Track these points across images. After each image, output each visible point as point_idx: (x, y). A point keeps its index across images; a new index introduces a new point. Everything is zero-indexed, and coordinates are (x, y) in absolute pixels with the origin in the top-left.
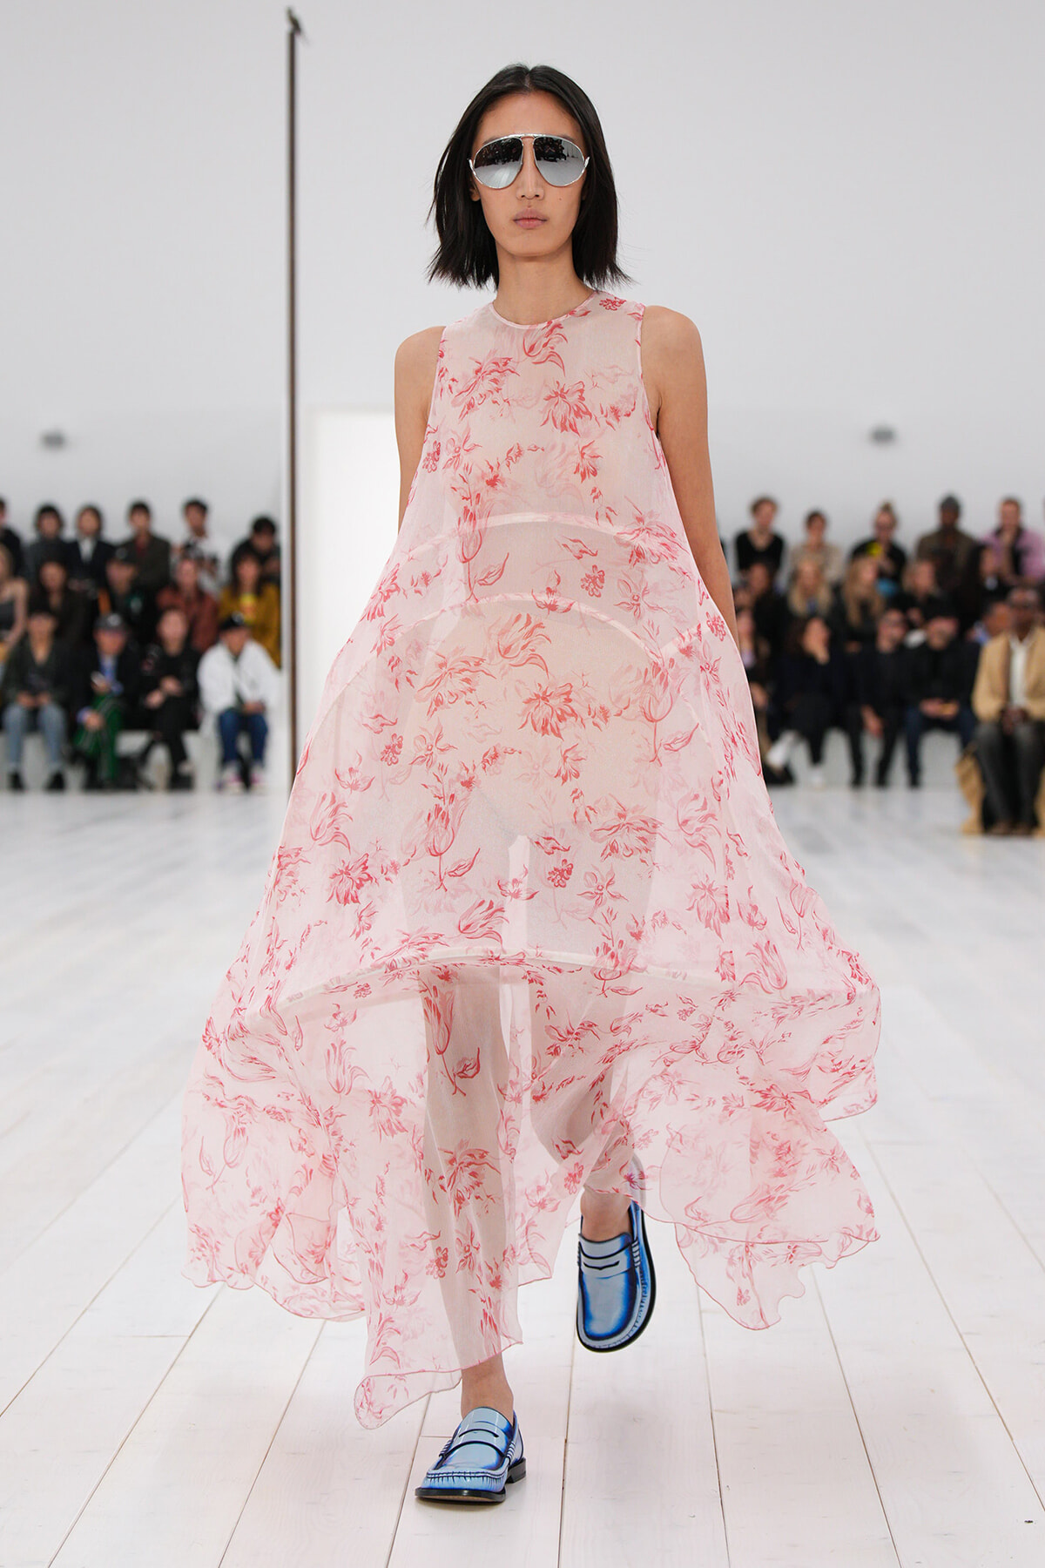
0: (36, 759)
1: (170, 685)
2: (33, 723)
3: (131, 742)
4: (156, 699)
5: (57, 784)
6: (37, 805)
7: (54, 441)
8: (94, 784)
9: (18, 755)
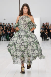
0: (4, 39)
1: (12, 34)
2: (4, 37)
3: (10, 38)
4: (11, 35)
5: (5, 40)
6: (4, 42)
7: (5, 19)
8: (7, 40)
9: (3, 39)
